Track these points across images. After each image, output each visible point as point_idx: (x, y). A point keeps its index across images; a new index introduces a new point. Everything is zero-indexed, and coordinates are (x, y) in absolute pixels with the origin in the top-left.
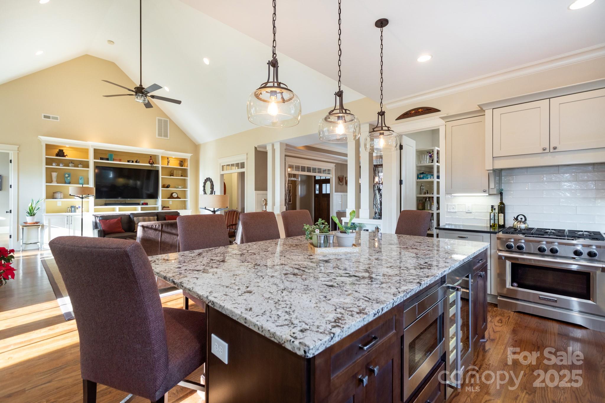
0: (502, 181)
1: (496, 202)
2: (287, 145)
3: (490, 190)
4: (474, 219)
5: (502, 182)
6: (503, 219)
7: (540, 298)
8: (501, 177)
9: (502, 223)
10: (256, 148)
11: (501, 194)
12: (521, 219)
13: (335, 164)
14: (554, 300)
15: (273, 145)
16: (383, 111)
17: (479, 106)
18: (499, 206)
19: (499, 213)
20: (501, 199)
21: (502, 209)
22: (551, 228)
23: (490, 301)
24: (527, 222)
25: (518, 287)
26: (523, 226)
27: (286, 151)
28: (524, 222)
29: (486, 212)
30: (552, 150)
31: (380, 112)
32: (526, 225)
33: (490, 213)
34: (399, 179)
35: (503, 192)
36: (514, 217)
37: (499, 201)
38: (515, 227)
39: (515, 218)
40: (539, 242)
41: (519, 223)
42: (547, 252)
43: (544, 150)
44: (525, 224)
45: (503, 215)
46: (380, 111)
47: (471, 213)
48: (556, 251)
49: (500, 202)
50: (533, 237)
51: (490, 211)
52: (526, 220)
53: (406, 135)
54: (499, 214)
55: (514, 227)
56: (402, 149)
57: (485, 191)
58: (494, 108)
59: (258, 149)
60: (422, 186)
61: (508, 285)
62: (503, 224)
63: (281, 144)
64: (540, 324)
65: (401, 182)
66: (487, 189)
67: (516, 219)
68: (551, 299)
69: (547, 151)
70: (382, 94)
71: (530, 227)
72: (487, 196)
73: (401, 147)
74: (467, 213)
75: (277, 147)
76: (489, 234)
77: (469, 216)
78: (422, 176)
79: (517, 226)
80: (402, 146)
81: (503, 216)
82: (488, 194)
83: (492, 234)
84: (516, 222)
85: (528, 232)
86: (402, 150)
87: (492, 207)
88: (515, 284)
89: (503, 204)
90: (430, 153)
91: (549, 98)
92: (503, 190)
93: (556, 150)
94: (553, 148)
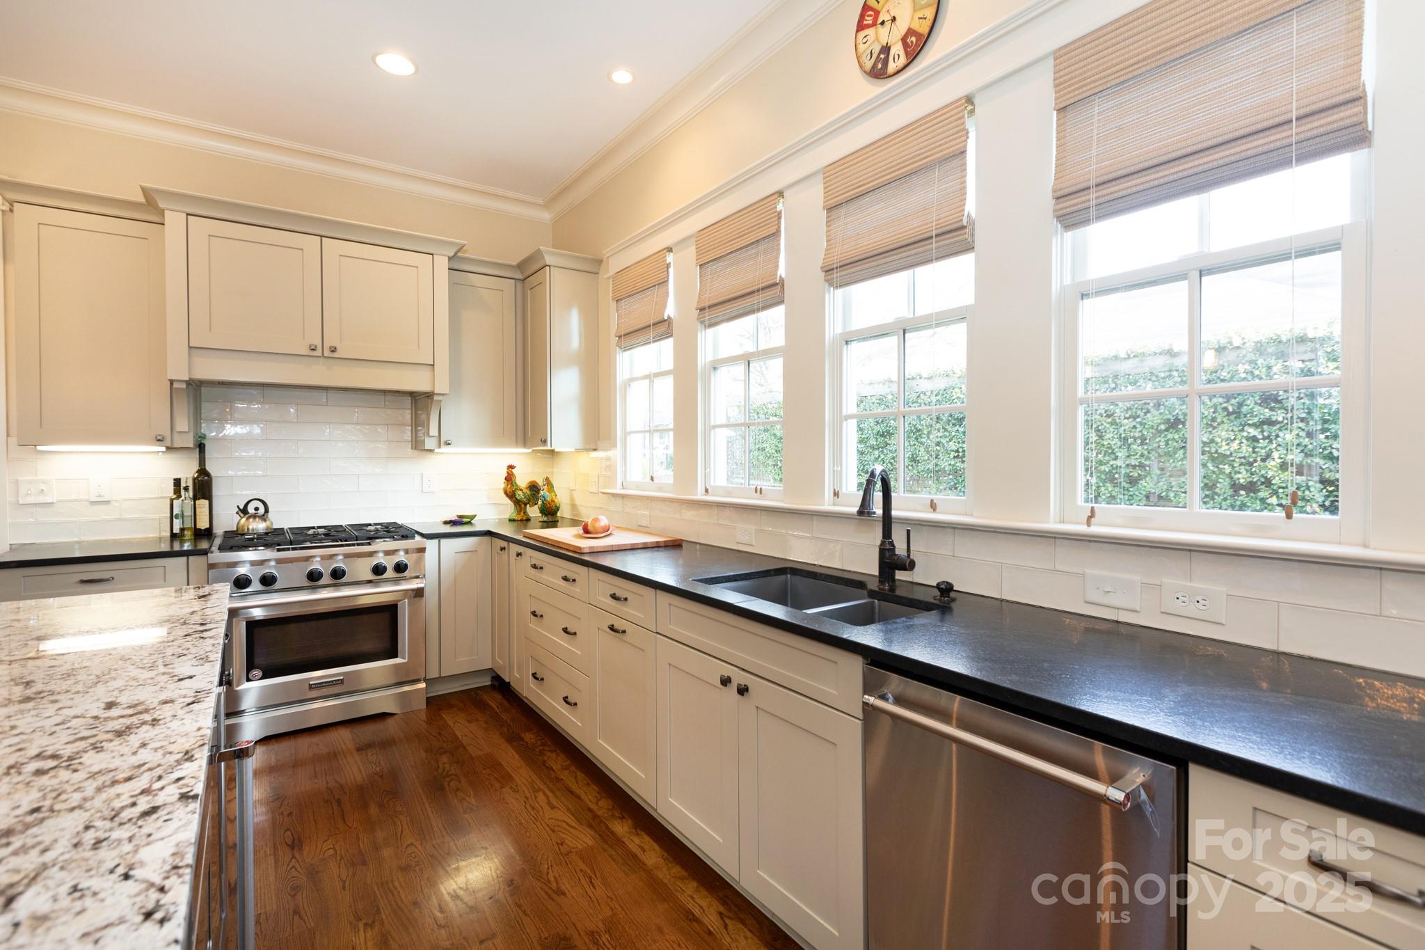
0: (201, 414)
1: (187, 470)
3: (176, 436)
4: (119, 519)
5: (203, 416)
6: (208, 513)
7: (310, 685)
8: (200, 404)
9: (203, 524)
11: (201, 447)
12: (257, 509)
14: (338, 680)
17: (144, 190)
18: (194, 479)
19: (195, 498)
20: (202, 461)
21: (203, 487)
22: (315, 525)
24: (270, 515)
25: (262, 677)
26: (260, 526)
28: (264, 518)
29: (156, 498)
30: (327, 353)
32: (268, 523)
33: (172, 501)
35: (204, 442)
36: (238, 507)
37: (195, 467)
38: (243, 530)
39: (242, 508)
40: (308, 559)
41: (251, 520)
42: (326, 579)
43: (313, 350)
44: (265, 520)
45: (206, 502)
47: (108, 502)
48: (343, 573)
49: (197, 468)
50: (293, 549)
51: (172, 495)
52: (267, 511)
54: (197, 502)
55: (240, 532)
57: (160, 440)
58: (189, 212)
61: (242, 682)
62: (208, 526)
64: (318, 745)
66: (167, 434)
67: (244, 511)
68: (332, 681)
69: (319, 353)
71: (275, 527)
72: (163, 452)
74: (93, 503)
76: (185, 559)
77: (102, 513)
79: (248, 529)
81: (207, 506)
82: (164, 449)
84: (244, 519)
85: (273, 539)
87: (177, 482)
89: (208, 474)
91: (321, 236)
92: (204, 437)
93: (335, 355)
94: (333, 351)
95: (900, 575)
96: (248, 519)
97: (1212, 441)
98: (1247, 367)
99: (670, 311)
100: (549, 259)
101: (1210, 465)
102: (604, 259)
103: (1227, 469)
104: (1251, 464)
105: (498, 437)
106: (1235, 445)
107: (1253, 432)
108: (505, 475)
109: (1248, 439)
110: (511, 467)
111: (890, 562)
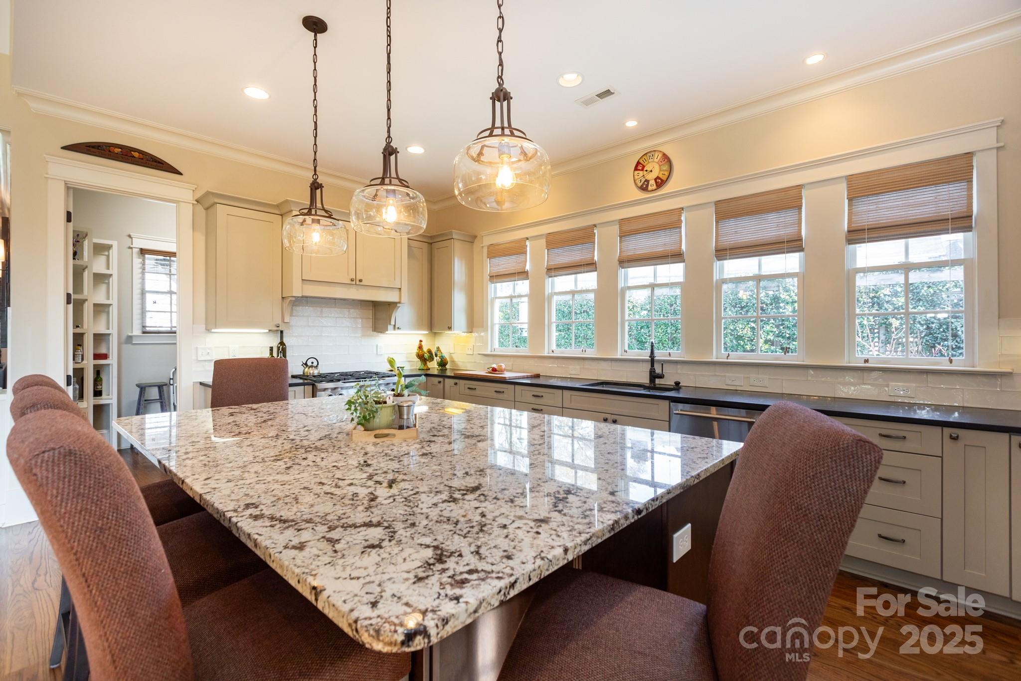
1: (275, 341)
11: (281, 332)
12: (313, 363)
18: (279, 346)
20: (282, 338)
24: (320, 366)
26: (314, 372)
28: (316, 367)
30: (357, 282)
32: (319, 370)
36: (302, 361)
39: (304, 362)
41: (309, 369)
43: (351, 281)
44: (317, 369)
49: (278, 341)
52: (318, 364)
55: (303, 376)
56: (70, 221)
66: (281, 323)
67: (305, 364)
69: (354, 282)
71: (323, 372)
73: (68, 217)
79: (307, 373)
80: (71, 213)
84: (305, 368)
86: (69, 224)
89: (284, 344)
93: (361, 283)
94: (360, 281)
95: (657, 381)
96: (307, 368)
97: (735, 329)
98: (750, 293)
99: (528, 268)
100: (454, 236)
101: (734, 341)
102: (479, 236)
103: (742, 343)
104: (752, 341)
105: (419, 326)
106: (745, 332)
107: (753, 325)
108: (418, 345)
109: (751, 328)
110: (422, 341)
111: (653, 376)
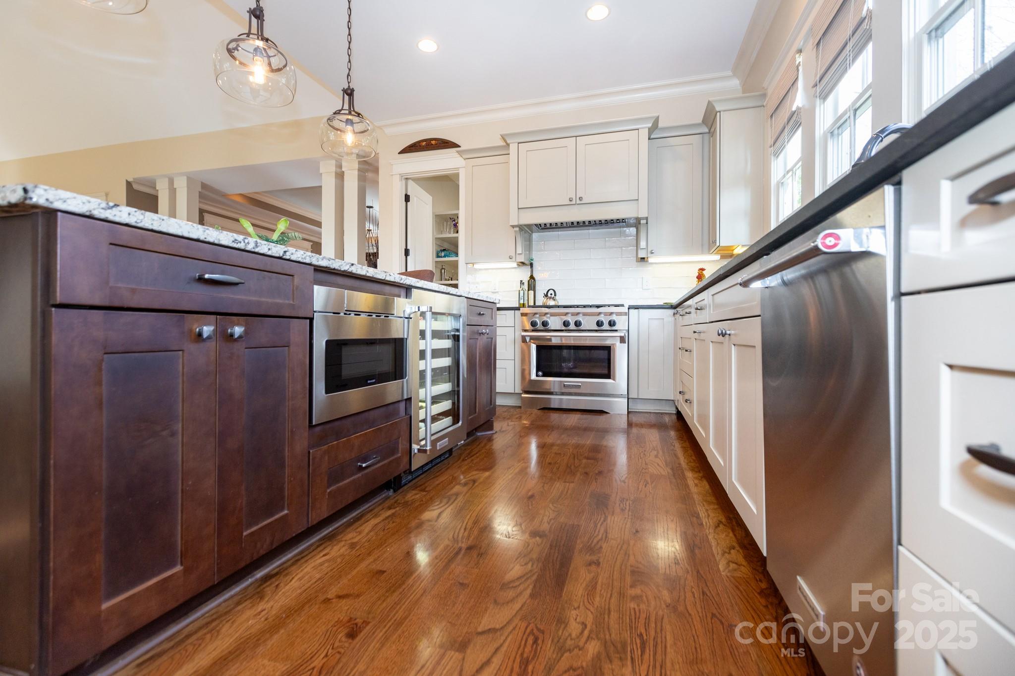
2: (204, 186)
3: (518, 257)
5: (533, 249)
6: (533, 296)
7: (565, 385)
9: (531, 302)
10: (129, 184)
12: (551, 294)
13: (312, 243)
14: (578, 385)
15: (171, 182)
16: (351, 88)
17: (502, 137)
19: (528, 290)
20: (532, 271)
21: (532, 284)
23: (515, 404)
24: (557, 297)
25: (544, 376)
26: (552, 304)
27: (202, 201)
28: (554, 298)
29: (514, 290)
30: (578, 201)
31: (347, 89)
33: (519, 291)
34: (404, 247)
35: (533, 262)
37: (529, 274)
41: (549, 300)
42: (572, 326)
43: (571, 201)
44: (555, 300)
45: (533, 292)
46: (346, 87)
48: (581, 324)
51: (519, 288)
52: (555, 295)
53: (415, 180)
54: (529, 292)
56: (409, 201)
57: (511, 259)
58: (520, 141)
59: (135, 187)
60: (442, 269)
61: (533, 377)
62: (533, 304)
63: (190, 180)
65: (407, 252)
66: (514, 255)
67: (546, 295)
68: (575, 385)
70: (350, 61)
73: (407, 198)
75: (181, 185)
76: (514, 311)
78: (443, 254)
80: (409, 196)
81: (533, 294)
82: (515, 265)
83: (516, 311)
86: (408, 203)
87: (521, 282)
88: (540, 373)
89: (534, 279)
90: (454, 221)
91: (576, 137)
92: (532, 260)
93: (583, 202)
94: (579, 198)
96: (547, 299)
100: (719, 108)
102: (767, 91)
105: (689, 247)
108: (697, 274)
110: (703, 270)
